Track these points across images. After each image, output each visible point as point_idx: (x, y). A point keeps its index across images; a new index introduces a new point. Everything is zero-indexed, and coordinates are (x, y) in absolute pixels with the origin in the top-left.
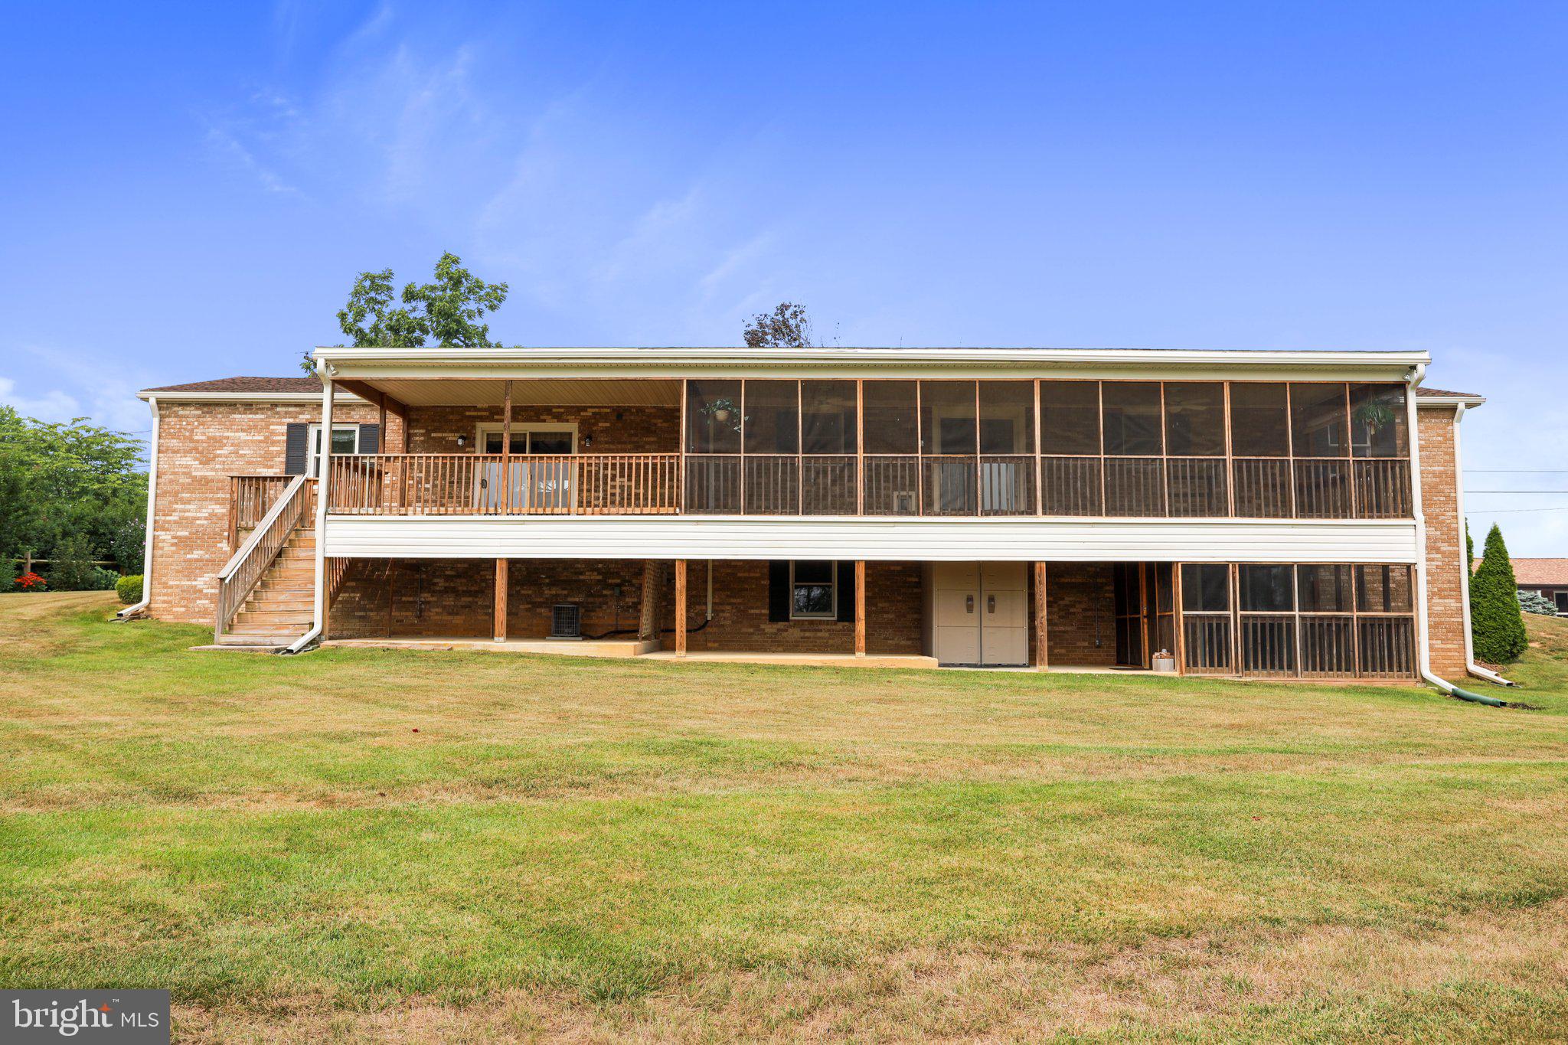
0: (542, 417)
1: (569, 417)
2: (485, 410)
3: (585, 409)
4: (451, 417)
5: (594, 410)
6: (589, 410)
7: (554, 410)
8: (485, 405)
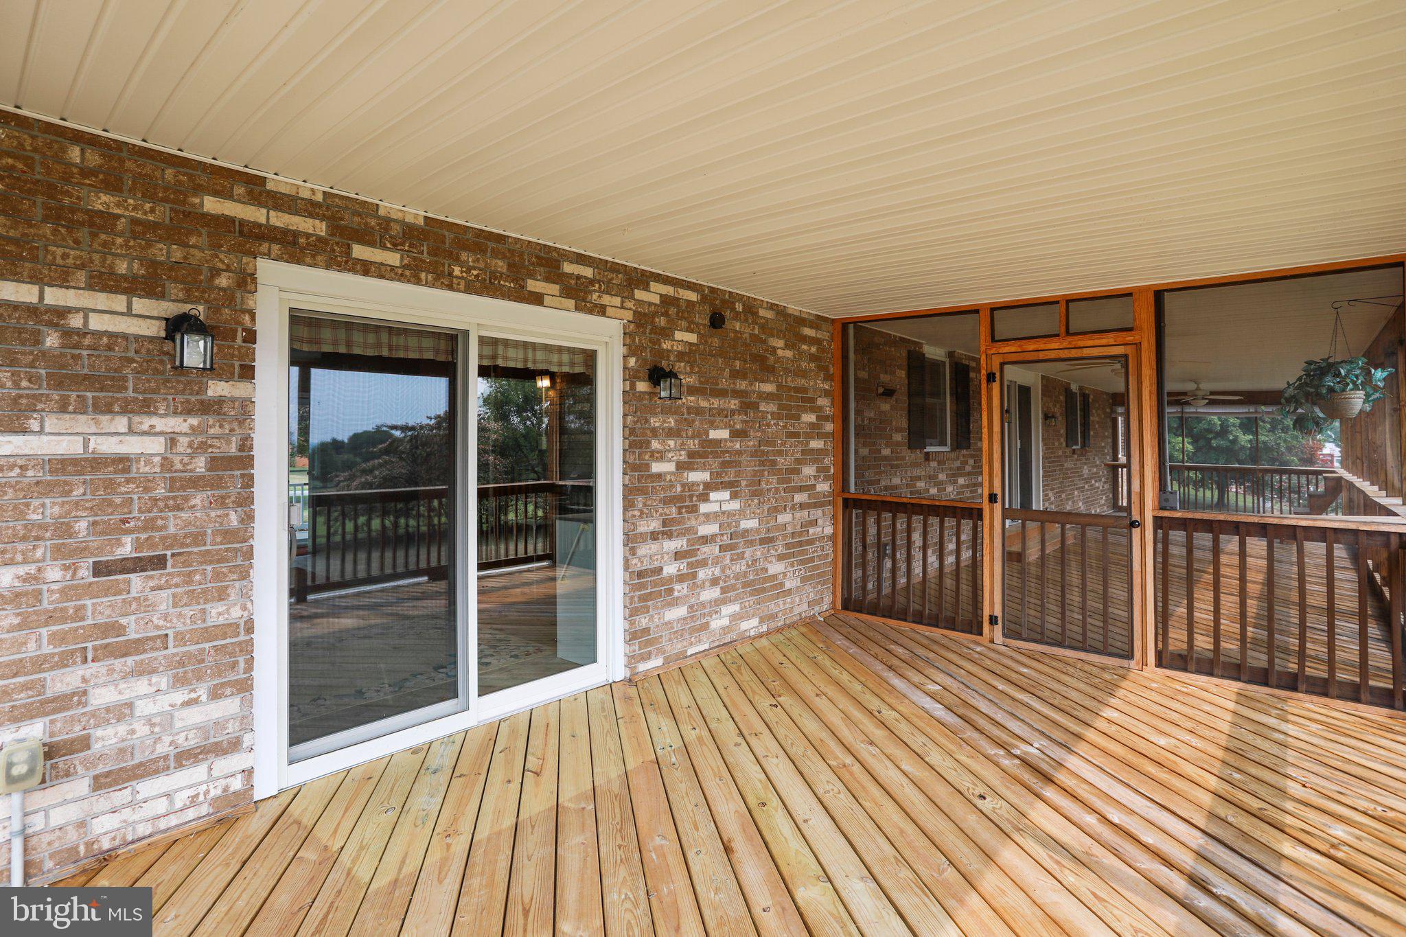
0: (533, 285)
1: (606, 299)
2: (310, 208)
3: (641, 279)
4: (102, 201)
5: (669, 290)
6: (654, 286)
7: (568, 268)
8: (314, 187)
